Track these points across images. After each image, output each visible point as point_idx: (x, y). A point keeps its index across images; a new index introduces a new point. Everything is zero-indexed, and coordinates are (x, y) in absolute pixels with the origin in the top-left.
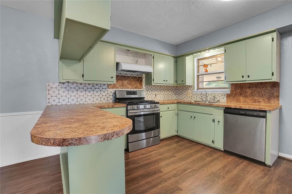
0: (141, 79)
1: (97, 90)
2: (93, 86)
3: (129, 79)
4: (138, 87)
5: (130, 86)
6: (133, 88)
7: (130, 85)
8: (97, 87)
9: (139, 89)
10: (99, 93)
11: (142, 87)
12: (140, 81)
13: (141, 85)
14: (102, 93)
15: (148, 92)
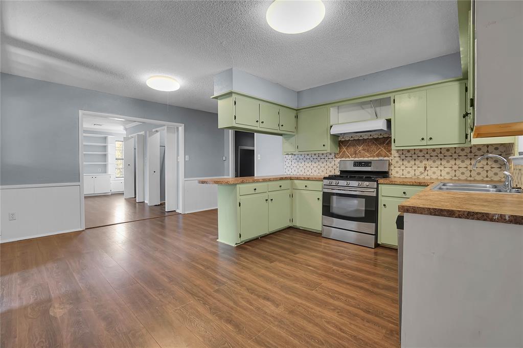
0: (388, 141)
1: (323, 160)
2: (319, 156)
3: (366, 142)
4: (383, 153)
5: (366, 154)
6: (374, 157)
7: (368, 151)
8: (323, 157)
9: (385, 157)
10: (325, 163)
11: (391, 154)
12: (387, 144)
13: (390, 151)
14: (328, 163)
15: (405, 162)
